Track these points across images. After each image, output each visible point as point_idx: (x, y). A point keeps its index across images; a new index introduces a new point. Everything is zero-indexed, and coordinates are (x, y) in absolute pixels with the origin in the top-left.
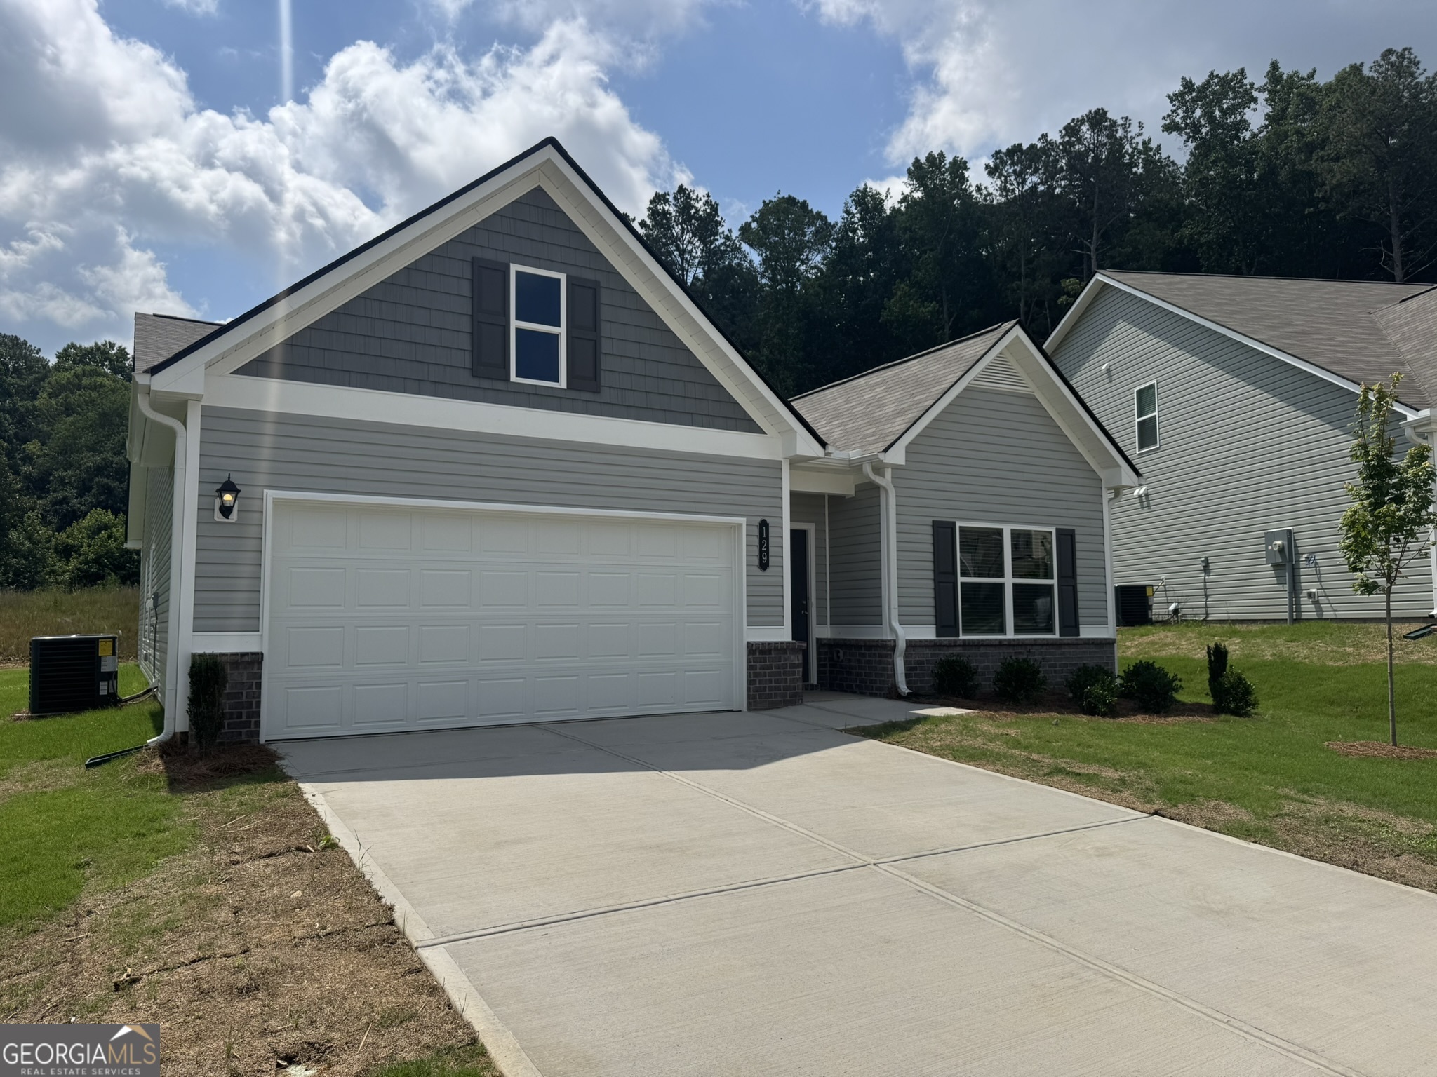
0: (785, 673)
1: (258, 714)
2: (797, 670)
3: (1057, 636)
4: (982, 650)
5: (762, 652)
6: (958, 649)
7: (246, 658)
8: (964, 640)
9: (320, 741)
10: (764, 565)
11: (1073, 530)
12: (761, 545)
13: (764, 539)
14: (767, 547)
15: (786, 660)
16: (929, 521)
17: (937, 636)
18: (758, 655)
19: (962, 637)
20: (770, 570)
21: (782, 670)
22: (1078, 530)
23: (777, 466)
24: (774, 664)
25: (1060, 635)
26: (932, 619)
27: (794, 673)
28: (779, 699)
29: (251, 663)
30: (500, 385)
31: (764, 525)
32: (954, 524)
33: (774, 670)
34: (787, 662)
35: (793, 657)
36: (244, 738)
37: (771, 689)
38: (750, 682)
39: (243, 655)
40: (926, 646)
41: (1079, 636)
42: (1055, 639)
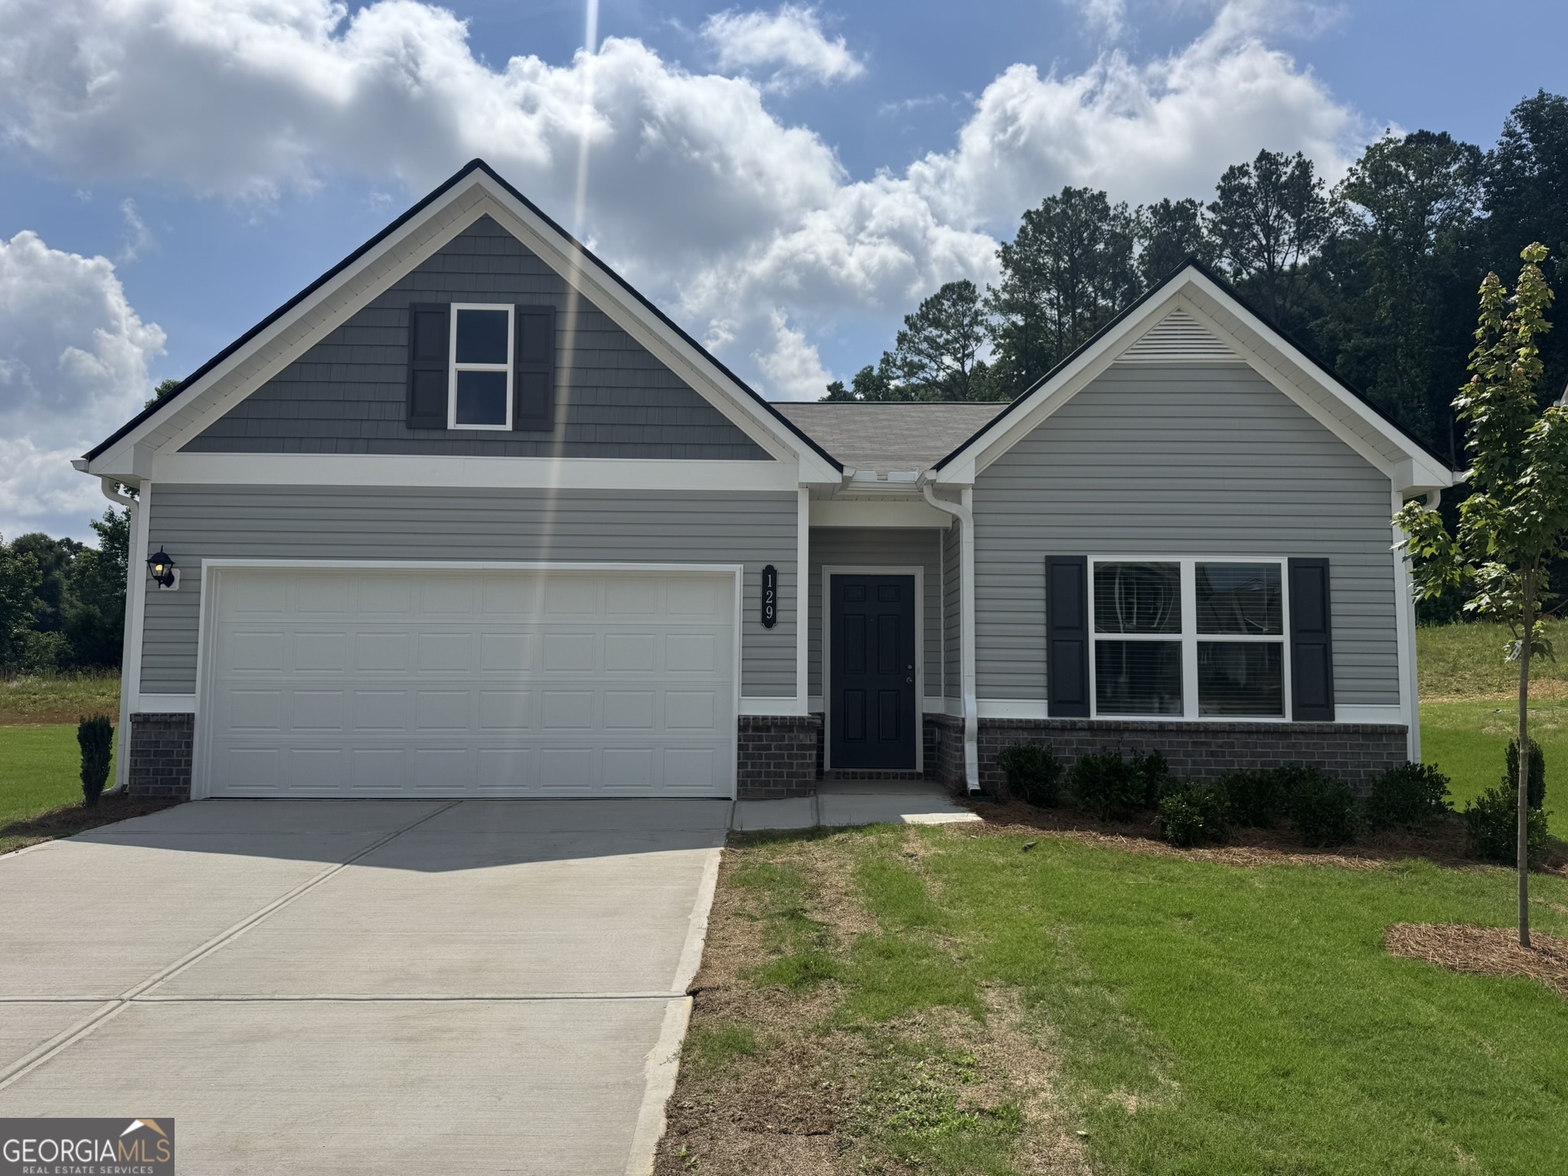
0: (790, 756)
1: (188, 772)
2: (808, 753)
3: (1288, 719)
4: (1127, 737)
5: (756, 729)
6: (1082, 733)
7: (174, 719)
8: (1099, 722)
9: (241, 802)
10: (769, 622)
11: (1326, 560)
12: (765, 597)
13: (770, 589)
14: (774, 598)
15: (791, 739)
16: (1041, 556)
17: (1049, 715)
18: (750, 732)
19: (1094, 717)
20: (777, 629)
21: (786, 753)
22: (1335, 560)
23: (791, 498)
24: (773, 744)
25: (1294, 719)
26: (1044, 691)
27: (804, 757)
28: (779, 788)
29: (181, 723)
30: (437, 435)
31: (770, 574)
32: (1084, 559)
33: (773, 751)
34: (793, 742)
35: (801, 736)
36: (174, 793)
37: (768, 774)
38: (740, 765)
39: (172, 715)
40: (1017, 729)
41: (1334, 720)
42: (1284, 725)
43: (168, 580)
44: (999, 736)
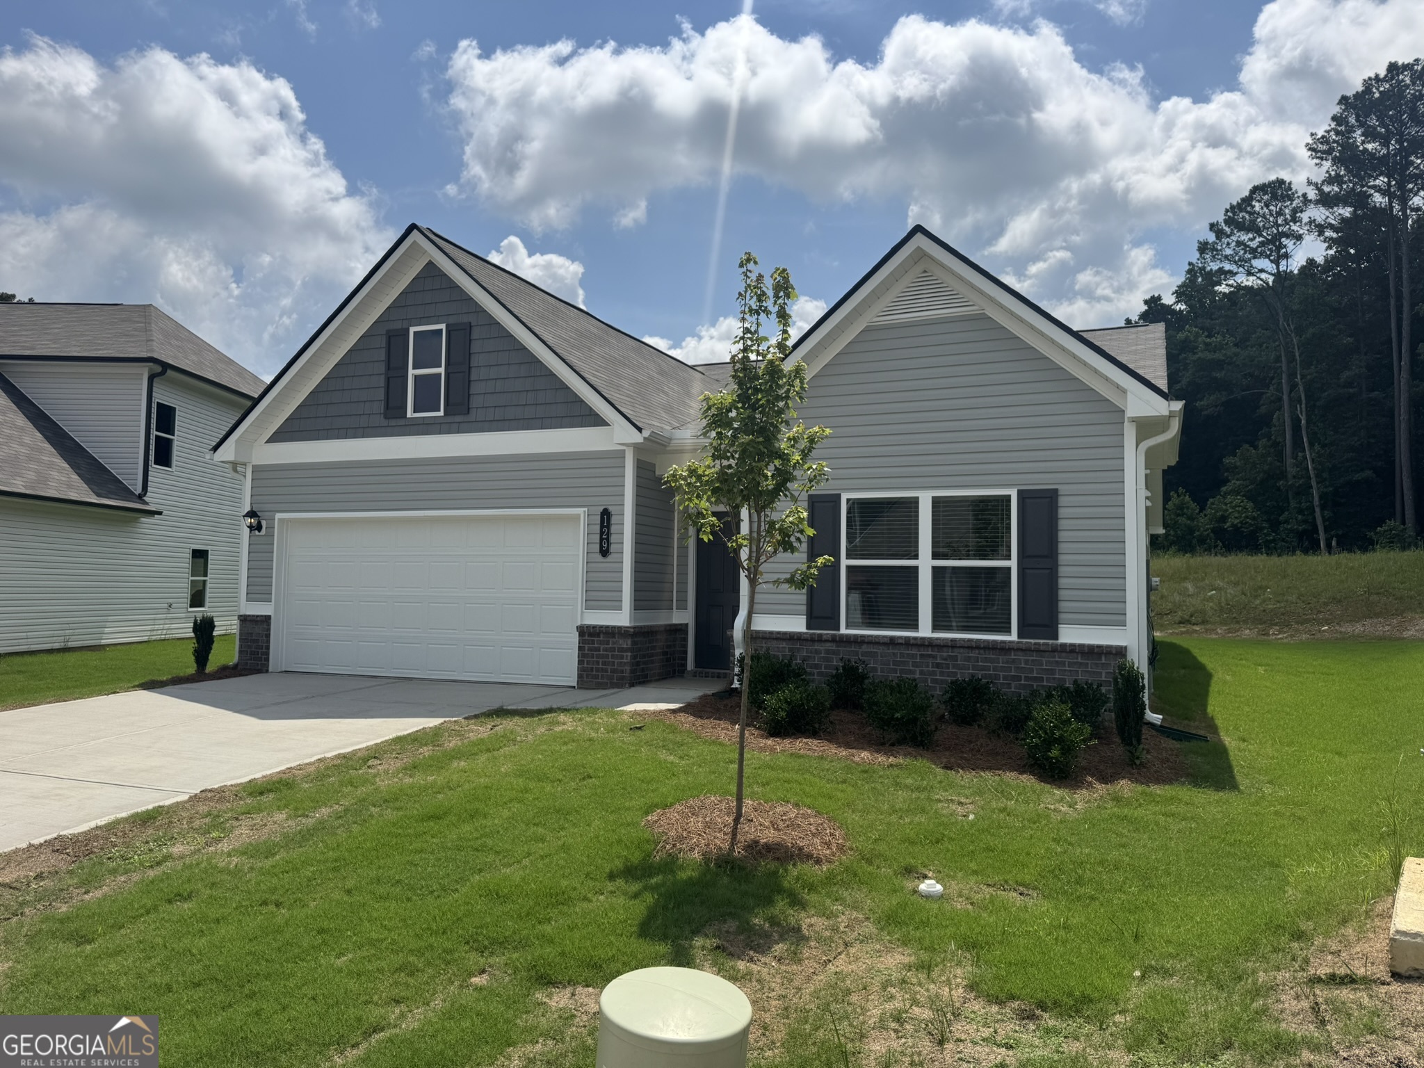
0: (613, 656)
1: (267, 654)
2: (625, 654)
3: (1014, 637)
5: (591, 635)
7: (258, 619)
8: (847, 636)
10: (605, 552)
11: (1056, 491)
12: (602, 533)
13: (605, 527)
14: (608, 534)
15: (614, 643)
16: (806, 495)
17: (807, 629)
18: (586, 638)
19: (843, 630)
20: (610, 558)
21: (610, 654)
22: (1063, 489)
23: (620, 455)
24: (602, 647)
25: (1019, 637)
26: (804, 608)
27: (622, 657)
28: (605, 680)
29: (262, 621)
30: (402, 422)
31: (606, 514)
32: (839, 496)
33: (601, 653)
34: (615, 646)
35: (621, 641)
36: (259, 667)
37: (597, 670)
38: (580, 662)
39: (258, 616)
40: (777, 639)
41: (1057, 639)
42: (1010, 642)
43: (259, 528)
44: (764, 645)
